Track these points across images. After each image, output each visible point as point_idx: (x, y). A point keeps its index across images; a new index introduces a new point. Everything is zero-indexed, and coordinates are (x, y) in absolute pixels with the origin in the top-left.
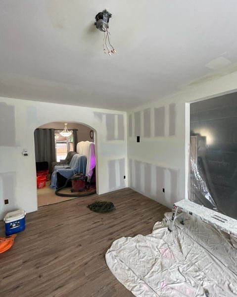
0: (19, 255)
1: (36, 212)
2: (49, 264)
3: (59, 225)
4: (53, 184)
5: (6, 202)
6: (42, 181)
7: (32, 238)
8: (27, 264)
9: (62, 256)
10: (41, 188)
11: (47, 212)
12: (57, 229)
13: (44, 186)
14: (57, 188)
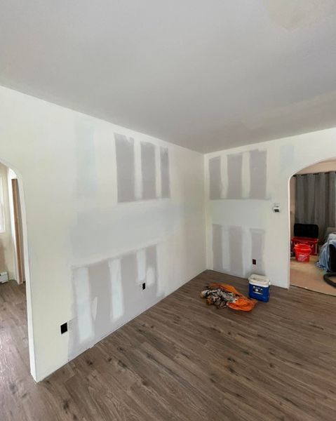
0: (256, 324)
1: (286, 289)
2: (287, 363)
3: (315, 326)
4: (321, 262)
5: (254, 262)
6: (303, 252)
7: (274, 316)
8: (260, 339)
9: (307, 369)
10: (300, 262)
11: (302, 297)
12: (311, 330)
13: (307, 260)
14: (328, 271)
